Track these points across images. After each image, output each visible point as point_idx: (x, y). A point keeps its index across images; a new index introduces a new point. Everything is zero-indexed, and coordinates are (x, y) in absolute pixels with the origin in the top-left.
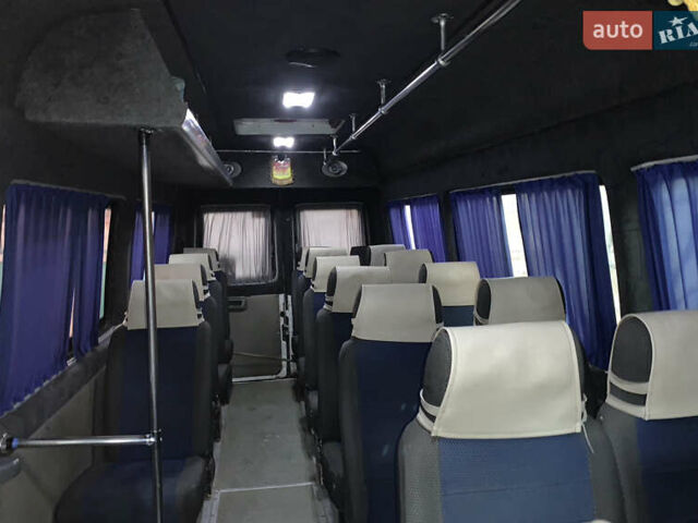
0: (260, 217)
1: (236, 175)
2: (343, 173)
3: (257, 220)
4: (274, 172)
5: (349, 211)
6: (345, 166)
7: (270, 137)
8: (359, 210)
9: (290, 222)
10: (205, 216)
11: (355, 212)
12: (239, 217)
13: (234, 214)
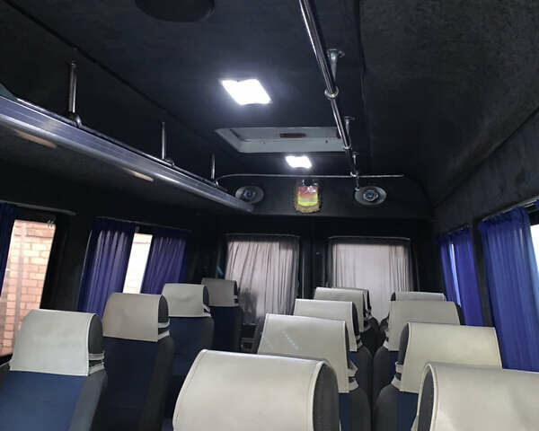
0: (287, 248)
1: (258, 200)
2: (381, 201)
3: (283, 252)
4: (299, 198)
5: (393, 248)
6: (382, 192)
7: (281, 155)
8: (405, 247)
9: (320, 256)
10: (230, 245)
11: (400, 249)
12: (264, 247)
13: (260, 244)
